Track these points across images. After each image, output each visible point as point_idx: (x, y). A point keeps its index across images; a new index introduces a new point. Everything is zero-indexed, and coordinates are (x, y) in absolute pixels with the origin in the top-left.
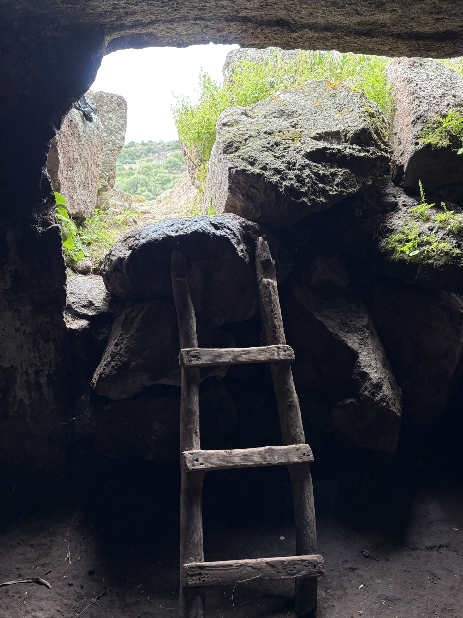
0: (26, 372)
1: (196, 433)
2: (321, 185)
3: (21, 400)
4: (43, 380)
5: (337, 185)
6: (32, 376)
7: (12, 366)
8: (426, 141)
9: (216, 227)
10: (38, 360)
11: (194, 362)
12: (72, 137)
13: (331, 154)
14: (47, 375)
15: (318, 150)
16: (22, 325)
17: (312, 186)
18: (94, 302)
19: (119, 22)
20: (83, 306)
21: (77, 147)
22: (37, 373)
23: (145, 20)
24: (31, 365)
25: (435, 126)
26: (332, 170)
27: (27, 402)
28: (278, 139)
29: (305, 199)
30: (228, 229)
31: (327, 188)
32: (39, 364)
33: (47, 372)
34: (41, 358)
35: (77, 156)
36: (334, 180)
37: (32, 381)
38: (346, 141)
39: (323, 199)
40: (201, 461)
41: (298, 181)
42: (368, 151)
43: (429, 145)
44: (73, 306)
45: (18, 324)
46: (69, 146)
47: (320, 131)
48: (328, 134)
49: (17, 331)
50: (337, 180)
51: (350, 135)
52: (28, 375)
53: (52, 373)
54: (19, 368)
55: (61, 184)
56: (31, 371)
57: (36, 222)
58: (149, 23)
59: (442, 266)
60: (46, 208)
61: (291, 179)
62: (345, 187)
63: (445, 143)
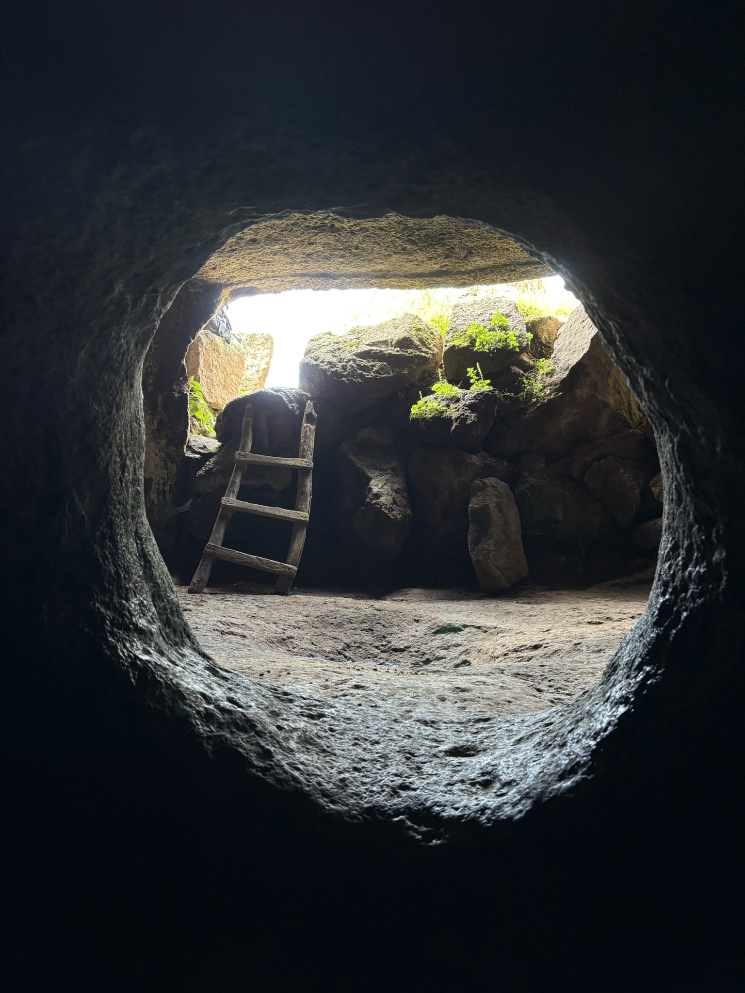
0: (158, 483)
1: (234, 492)
2: (359, 372)
3: (153, 500)
4: (167, 488)
5: (374, 372)
6: (161, 486)
7: (151, 478)
8: (452, 344)
9: (276, 391)
10: (166, 475)
11: (242, 458)
12: (212, 351)
13: (374, 353)
14: (170, 485)
15: (365, 351)
16: (159, 452)
17: (352, 372)
18: (207, 447)
19: (229, 282)
20: (200, 448)
21: (216, 358)
22: (164, 484)
23: (244, 279)
24: (162, 478)
25: (462, 334)
26: (373, 363)
27: (156, 502)
28: (341, 346)
29: (344, 379)
30: (284, 392)
31: (364, 373)
32: (166, 478)
33: (170, 483)
34: (168, 474)
35: (215, 363)
36: (373, 369)
37: (161, 489)
38: (392, 346)
39: (360, 380)
40: (231, 502)
41: (343, 369)
42: (407, 352)
43: (454, 346)
44: (193, 447)
45: (157, 451)
46: (209, 356)
47: (374, 341)
48: (380, 342)
49: (156, 455)
50: (375, 369)
51: (394, 342)
52: (159, 484)
53: (173, 483)
54: (155, 479)
55: (201, 378)
56: (161, 482)
57: (175, 391)
58: (247, 281)
59: (431, 418)
60: (182, 383)
61: (338, 367)
62: (380, 374)
63: (466, 344)
